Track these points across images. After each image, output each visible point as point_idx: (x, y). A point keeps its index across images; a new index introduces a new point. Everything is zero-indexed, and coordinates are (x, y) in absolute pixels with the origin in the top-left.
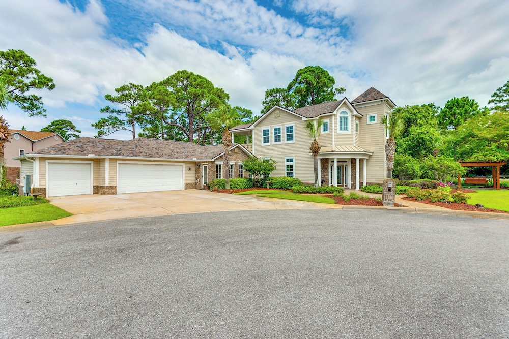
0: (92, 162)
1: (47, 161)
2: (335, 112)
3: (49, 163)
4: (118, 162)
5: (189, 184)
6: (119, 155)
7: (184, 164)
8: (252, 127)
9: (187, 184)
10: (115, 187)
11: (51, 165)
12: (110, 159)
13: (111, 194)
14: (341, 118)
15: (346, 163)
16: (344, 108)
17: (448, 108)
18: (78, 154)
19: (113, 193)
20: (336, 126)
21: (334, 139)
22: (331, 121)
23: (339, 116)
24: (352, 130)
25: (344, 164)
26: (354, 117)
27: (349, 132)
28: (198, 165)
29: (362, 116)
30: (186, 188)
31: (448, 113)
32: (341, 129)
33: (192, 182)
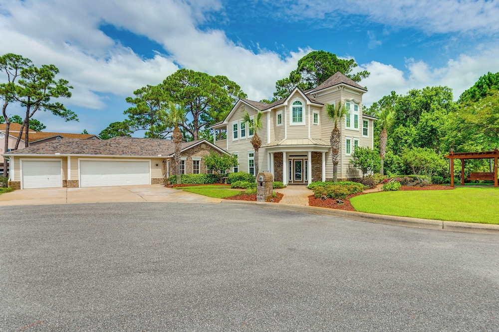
0: (61, 160)
1: (21, 160)
2: (286, 103)
3: (22, 161)
4: (79, 159)
5: (156, 179)
6: (80, 153)
7: (150, 160)
8: (225, 122)
9: (154, 179)
10: (77, 181)
11: (25, 163)
12: (71, 157)
13: (72, 187)
14: (294, 109)
15: (306, 158)
16: (297, 98)
17: (478, 86)
18: (47, 153)
19: (75, 187)
20: (288, 118)
21: (286, 132)
22: (284, 112)
23: (291, 106)
24: (307, 121)
25: (304, 158)
26: (309, 107)
27: (304, 123)
28: (164, 161)
29: (322, 106)
30: (153, 183)
31: (477, 93)
32: (294, 120)
33: (159, 177)
